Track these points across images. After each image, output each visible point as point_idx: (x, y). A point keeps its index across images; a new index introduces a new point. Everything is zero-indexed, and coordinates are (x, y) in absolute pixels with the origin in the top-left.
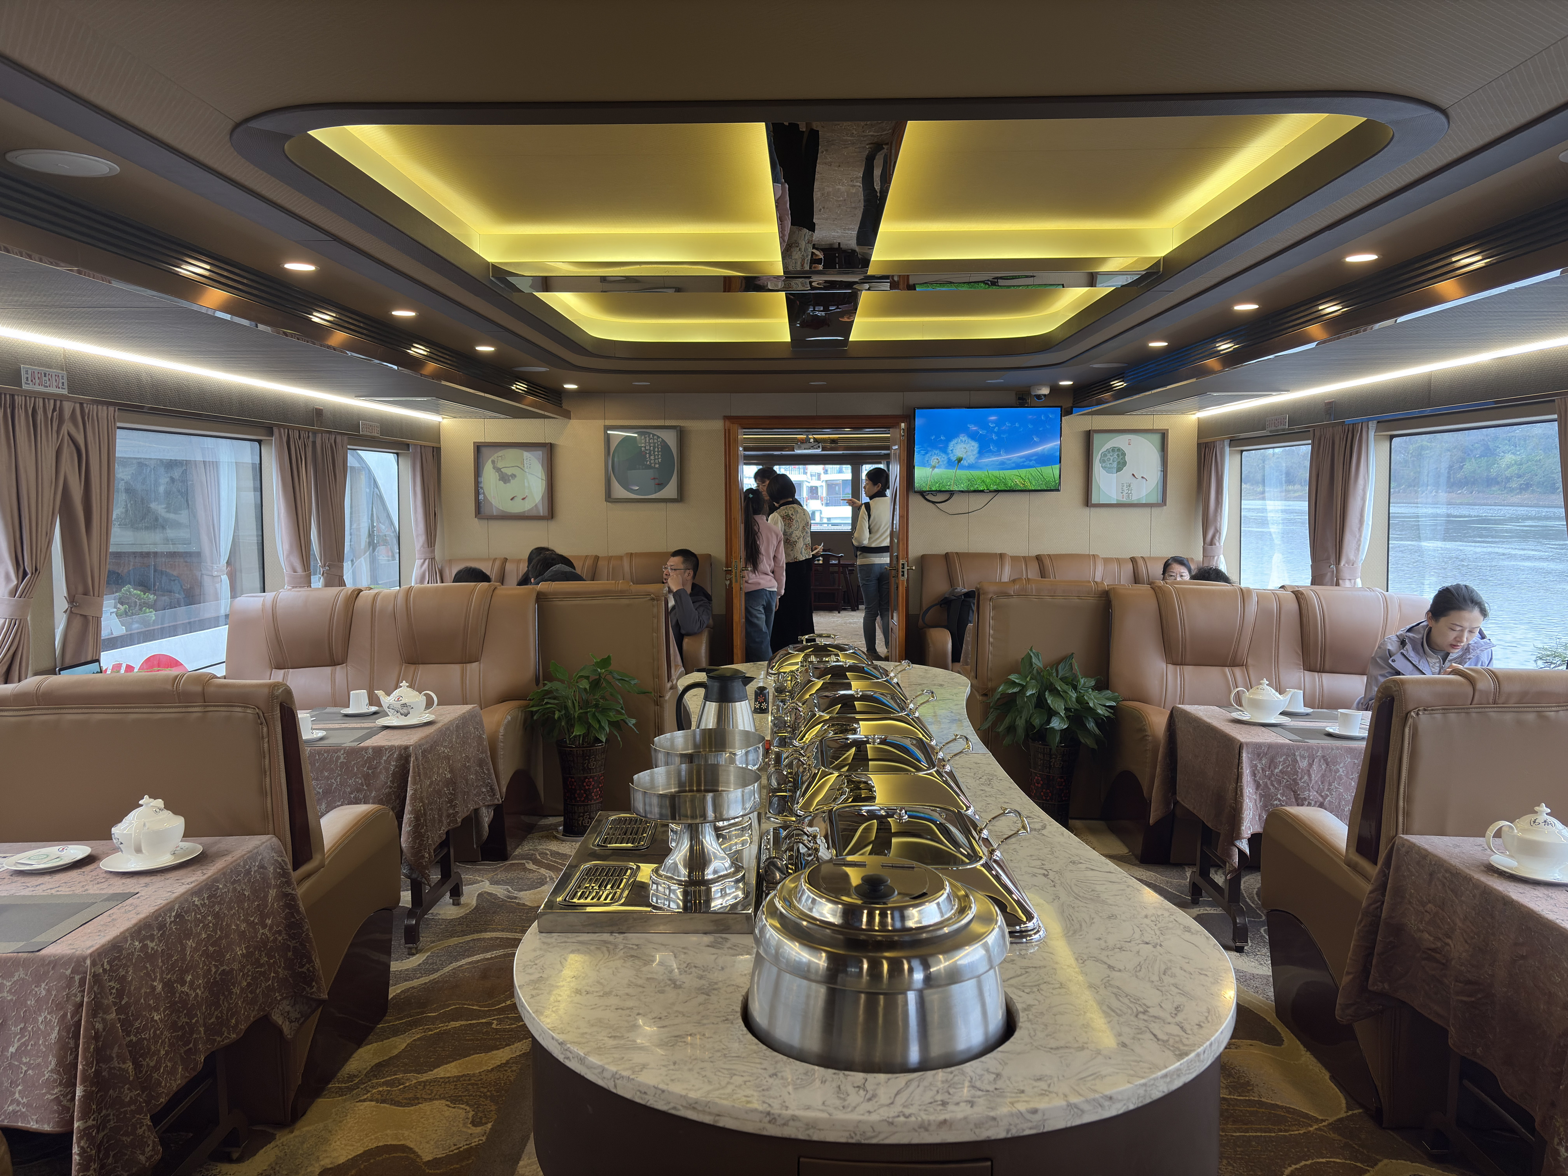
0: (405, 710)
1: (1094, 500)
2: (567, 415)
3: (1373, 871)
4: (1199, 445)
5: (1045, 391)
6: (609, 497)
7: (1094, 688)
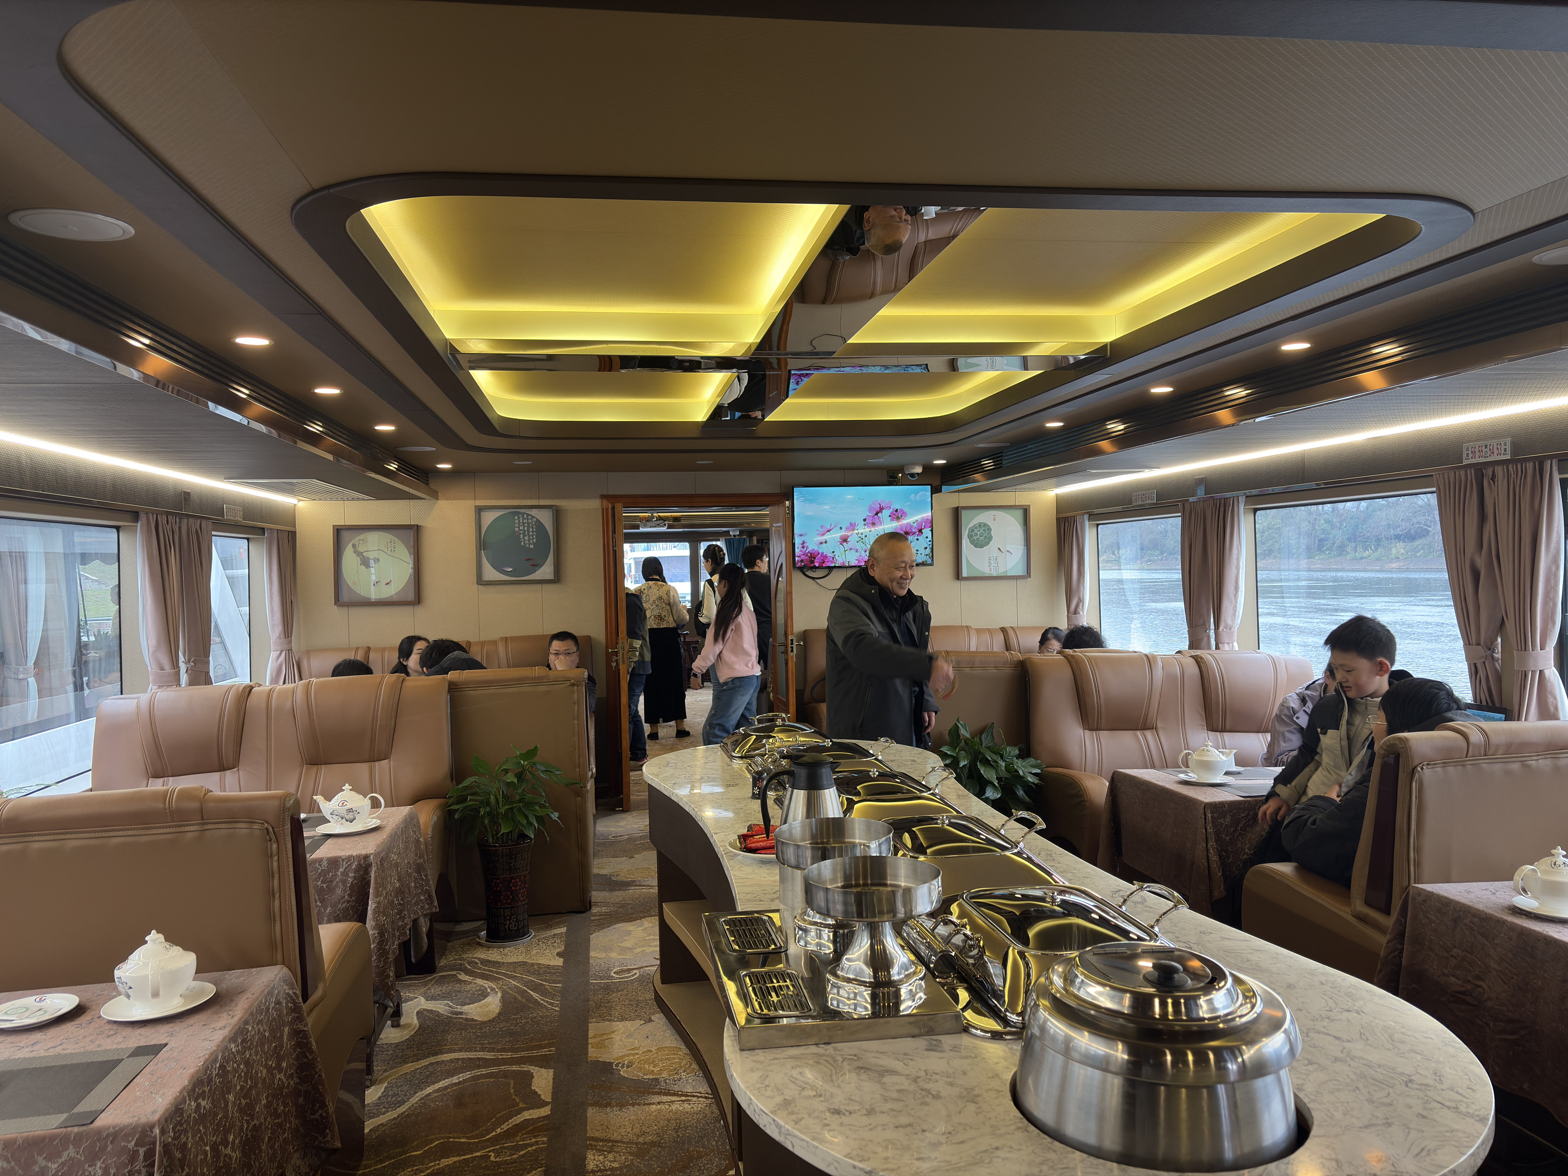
0: (351, 816)
1: (965, 573)
2: (435, 495)
3: (1389, 922)
4: (1058, 519)
5: (918, 470)
6: (480, 581)
7: (1019, 757)
